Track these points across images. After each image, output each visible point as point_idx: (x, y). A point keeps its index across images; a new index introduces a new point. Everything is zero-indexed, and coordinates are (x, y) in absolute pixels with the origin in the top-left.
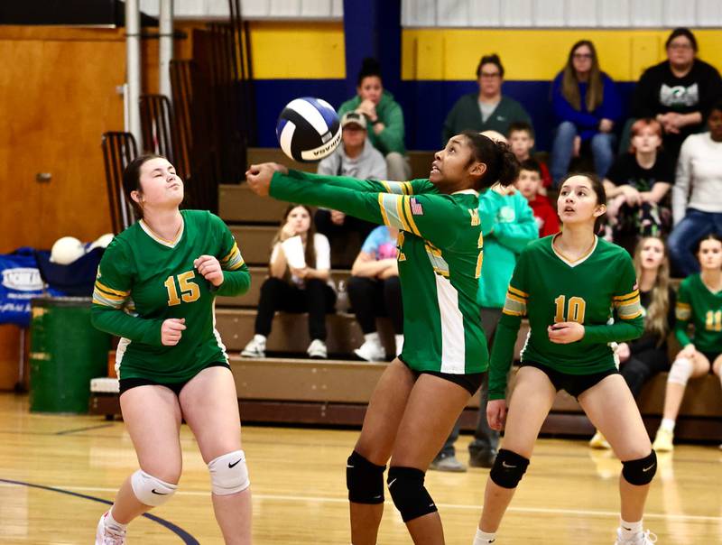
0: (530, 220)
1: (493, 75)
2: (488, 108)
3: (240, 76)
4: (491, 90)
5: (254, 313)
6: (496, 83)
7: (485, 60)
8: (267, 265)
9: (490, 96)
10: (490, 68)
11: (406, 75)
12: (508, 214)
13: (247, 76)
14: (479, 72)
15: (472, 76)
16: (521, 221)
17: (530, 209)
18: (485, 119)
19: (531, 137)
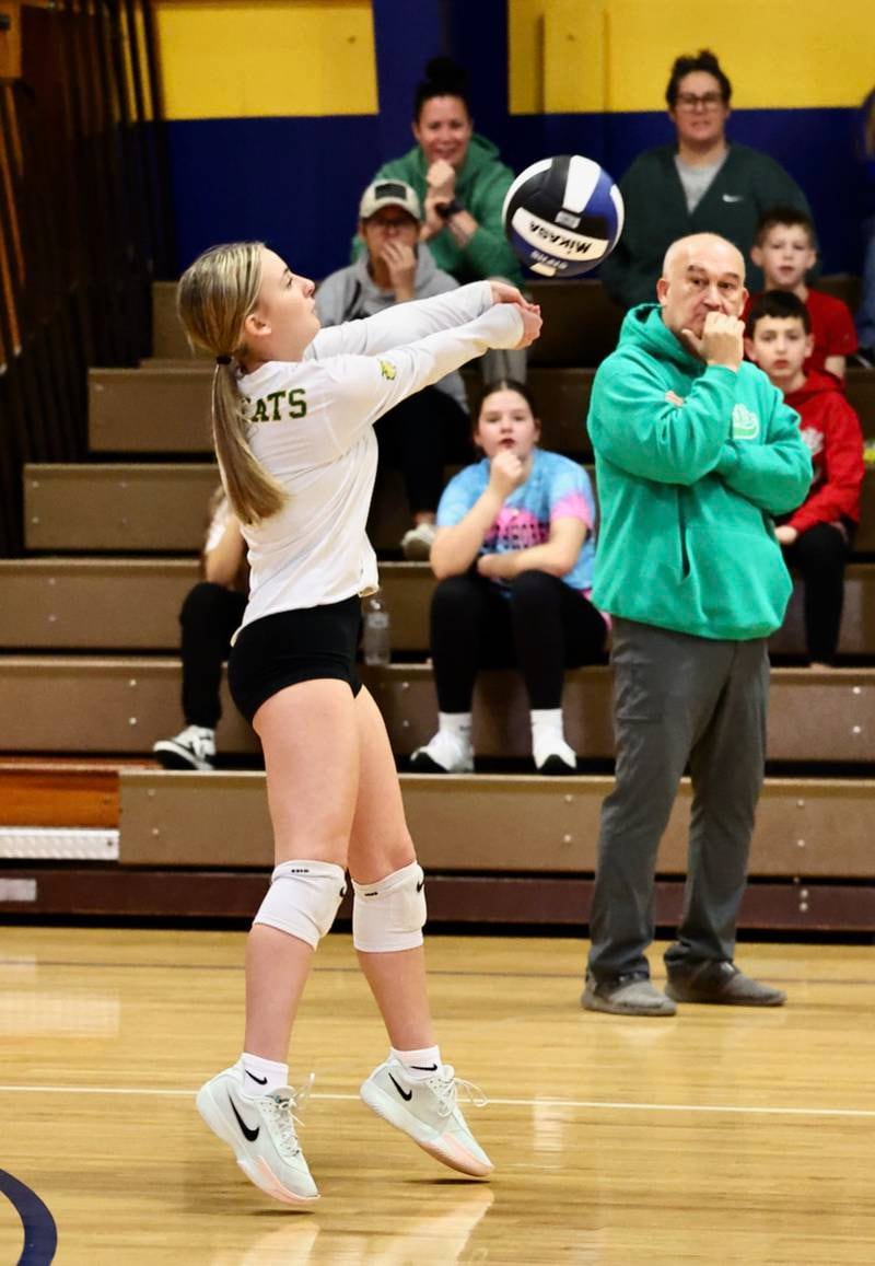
0: (791, 435)
1: (708, 98)
2: (697, 177)
3: (134, 116)
4: (702, 134)
5: (176, 664)
6: (715, 115)
7: (683, 67)
8: (197, 553)
9: (703, 146)
10: (699, 83)
11: (520, 102)
12: (746, 423)
13: (149, 114)
14: (673, 94)
15: (659, 103)
16: (773, 437)
17: (791, 411)
18: (692, 204)
19: (811, 244)
